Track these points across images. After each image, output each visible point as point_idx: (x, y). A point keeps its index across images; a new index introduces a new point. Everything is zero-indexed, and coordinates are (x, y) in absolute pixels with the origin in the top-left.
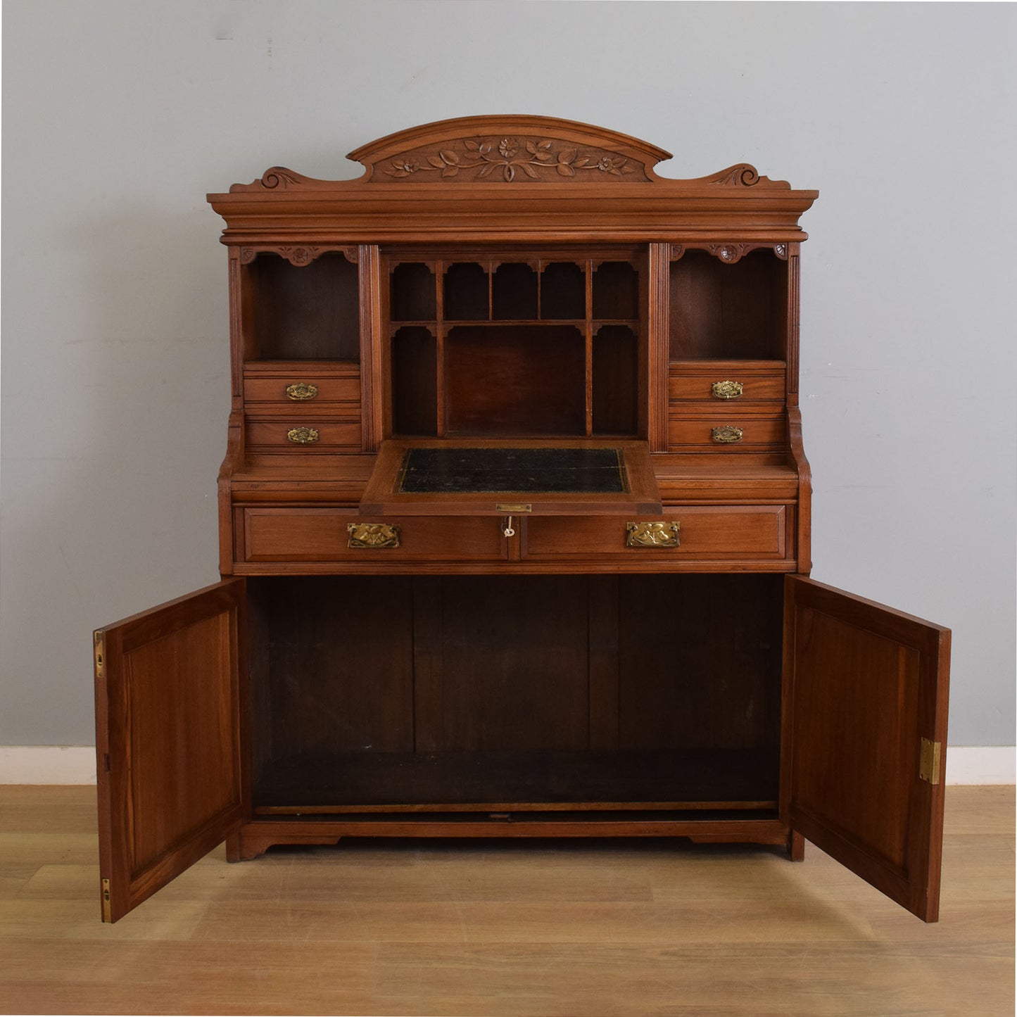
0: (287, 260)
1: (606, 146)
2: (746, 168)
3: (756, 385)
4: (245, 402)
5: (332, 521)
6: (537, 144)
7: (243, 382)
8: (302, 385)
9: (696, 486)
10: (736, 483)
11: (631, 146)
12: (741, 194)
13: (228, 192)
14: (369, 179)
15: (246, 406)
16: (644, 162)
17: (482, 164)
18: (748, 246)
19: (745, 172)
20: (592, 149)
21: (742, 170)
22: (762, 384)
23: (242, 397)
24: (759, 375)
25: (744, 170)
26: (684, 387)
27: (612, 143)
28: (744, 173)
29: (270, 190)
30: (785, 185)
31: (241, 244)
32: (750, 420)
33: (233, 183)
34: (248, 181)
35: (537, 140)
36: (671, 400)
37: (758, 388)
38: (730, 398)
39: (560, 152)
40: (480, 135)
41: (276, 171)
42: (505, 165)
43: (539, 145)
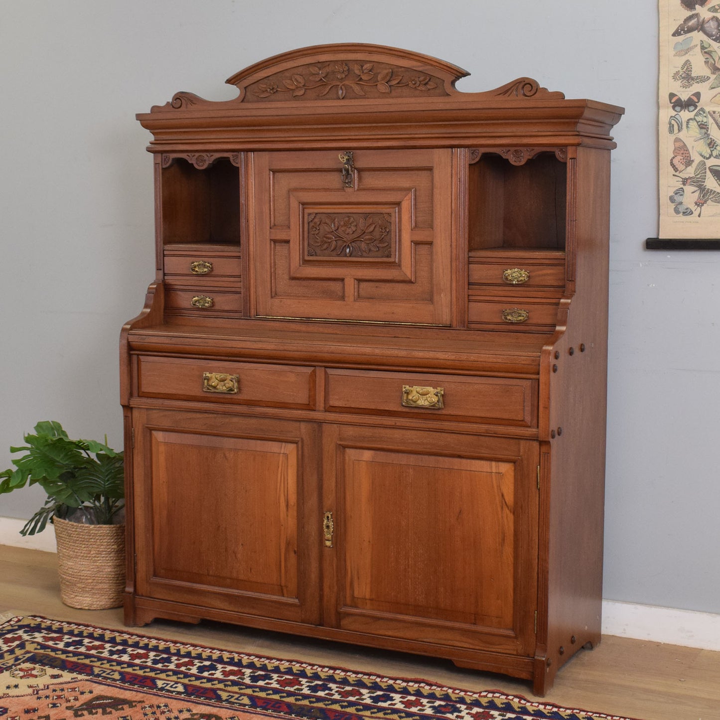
0: (192, 164)
1: (414, 67)
2: (527, 81)
3: (540, 273)
4: (164, 274)
5: (193, 369)
6: (362, 67)
7: (163, 259)
8: (201, 262)
9: (455, 358)
10: (489, 357)
11: (432, 65)
12: (523, 105)
13: (150, 112)
14: (243, 99)
15: (166, 277)
16: (443, 79)
17: (322, 85)
18: (533, 150)
19: (526, 84)
20: (403, 69)
21: (523, 83)
22: (545, 272)
23: (162, 271)
24: (542, 264)
25: (525, 83)
26: (480, 273)
27: (419, 64)
28: (526, 86)
29: (177, 110)
30: (561, 96)
31: (162, 152)
32: (534, 303)
33: (153, 105)
34: (162, 103)
35: (361, 63)
36: (469, 284)
37: (543, 275)
38: (516, 284)
39: (379, 73)
40: (320, 61)
41: (181, 95)
42: (338, 85)
43: (364, 68)
